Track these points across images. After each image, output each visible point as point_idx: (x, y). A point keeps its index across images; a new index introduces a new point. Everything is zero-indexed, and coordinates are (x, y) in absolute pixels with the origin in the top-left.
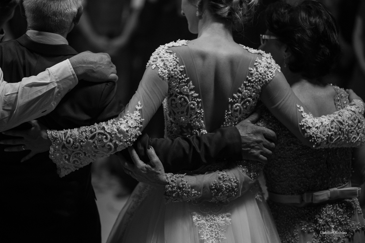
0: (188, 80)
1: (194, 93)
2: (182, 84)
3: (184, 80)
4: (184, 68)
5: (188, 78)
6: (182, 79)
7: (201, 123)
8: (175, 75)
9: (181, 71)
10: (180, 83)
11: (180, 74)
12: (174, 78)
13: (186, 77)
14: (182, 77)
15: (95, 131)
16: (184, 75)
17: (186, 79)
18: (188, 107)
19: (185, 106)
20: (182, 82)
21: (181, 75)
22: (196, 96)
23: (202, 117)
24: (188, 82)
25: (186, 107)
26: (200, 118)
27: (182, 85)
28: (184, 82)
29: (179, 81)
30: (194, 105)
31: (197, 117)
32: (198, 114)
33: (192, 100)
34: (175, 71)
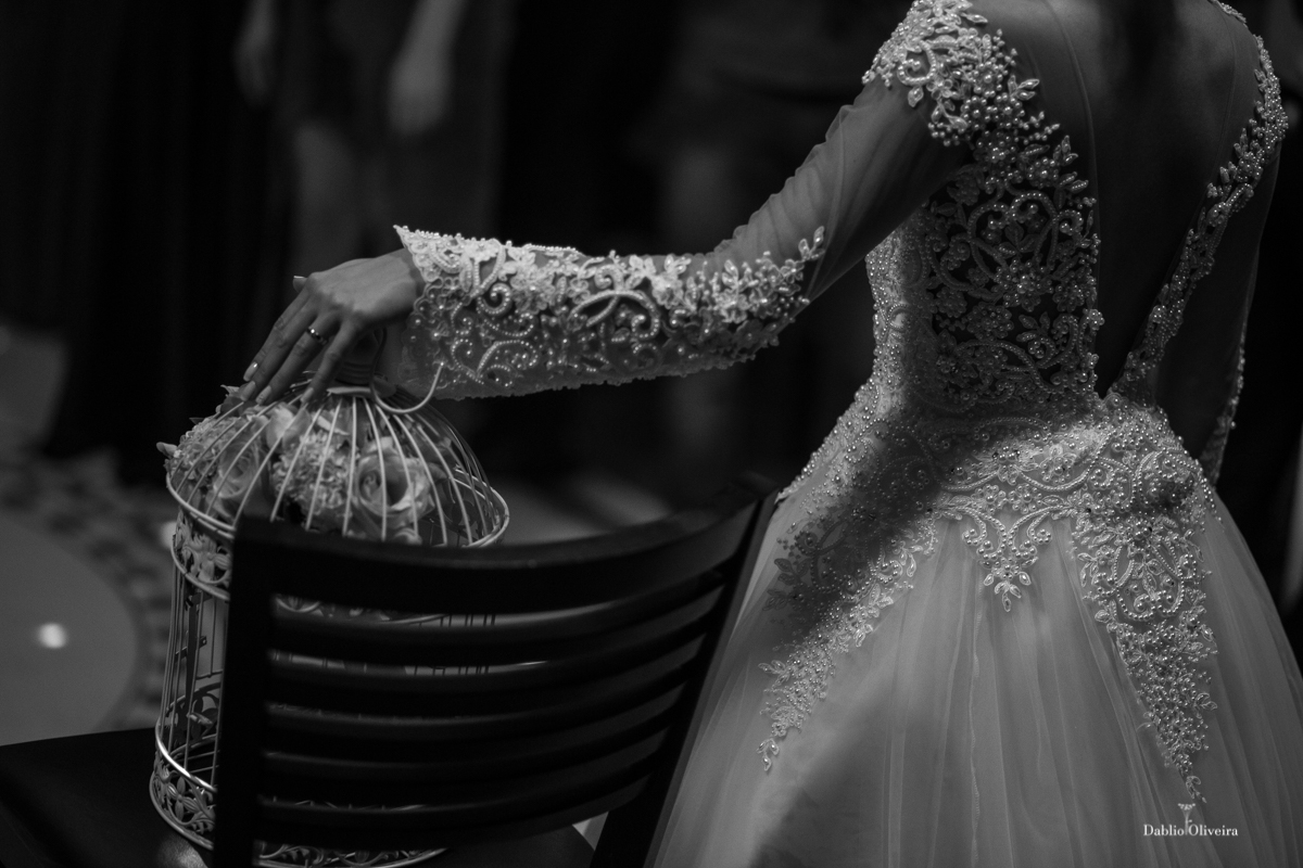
0: (1054, 132)
1: (1076, 179)
2: (1032, 149)
3: (1038, 136)
4: (1036, 89)
5: (1056, 126)
6: (1033, 129)
7: (1089, 286)
8: (1005, 119)
9: (1026, 104)
10: (1021, 147)
11: (1022, 112)
12: (1000, 130)
13: (1044, 123)
14: (1031, 125)
15: (612, 287)
16: (1037, 117)
17: (1049, 130)
18: (1050, 236)
19: (1037, 232)
20: (1031, 142)
21: (1025, 118)
22: (1081, 189)
23: (1092, 266)
24: (1055, 138)
25: (1043, 238)
26: (1086, 270)
27: (1030, 156)
28: (1040, 142)
29: (1021, 141)
30: (1071, 222)
31: (1078, 267)
32: (1081, 255)
33: (1066, 207)
34: (1004, 103)
